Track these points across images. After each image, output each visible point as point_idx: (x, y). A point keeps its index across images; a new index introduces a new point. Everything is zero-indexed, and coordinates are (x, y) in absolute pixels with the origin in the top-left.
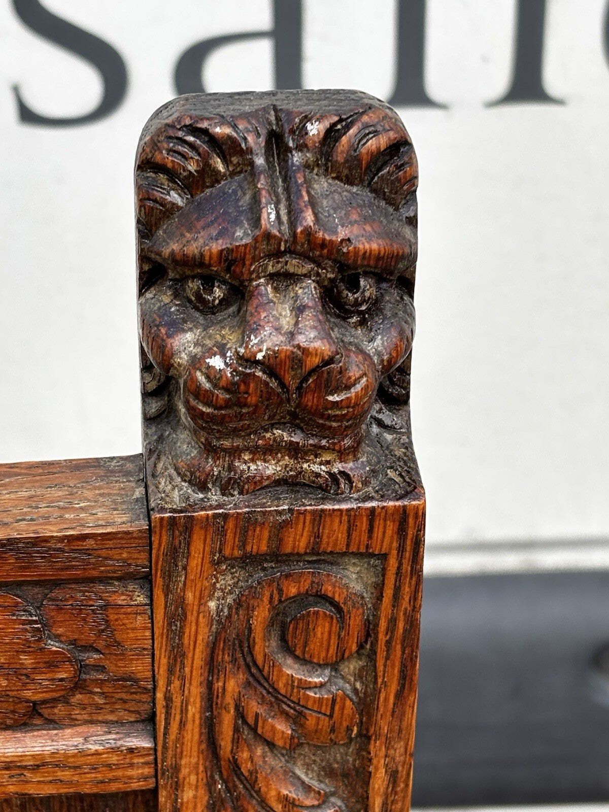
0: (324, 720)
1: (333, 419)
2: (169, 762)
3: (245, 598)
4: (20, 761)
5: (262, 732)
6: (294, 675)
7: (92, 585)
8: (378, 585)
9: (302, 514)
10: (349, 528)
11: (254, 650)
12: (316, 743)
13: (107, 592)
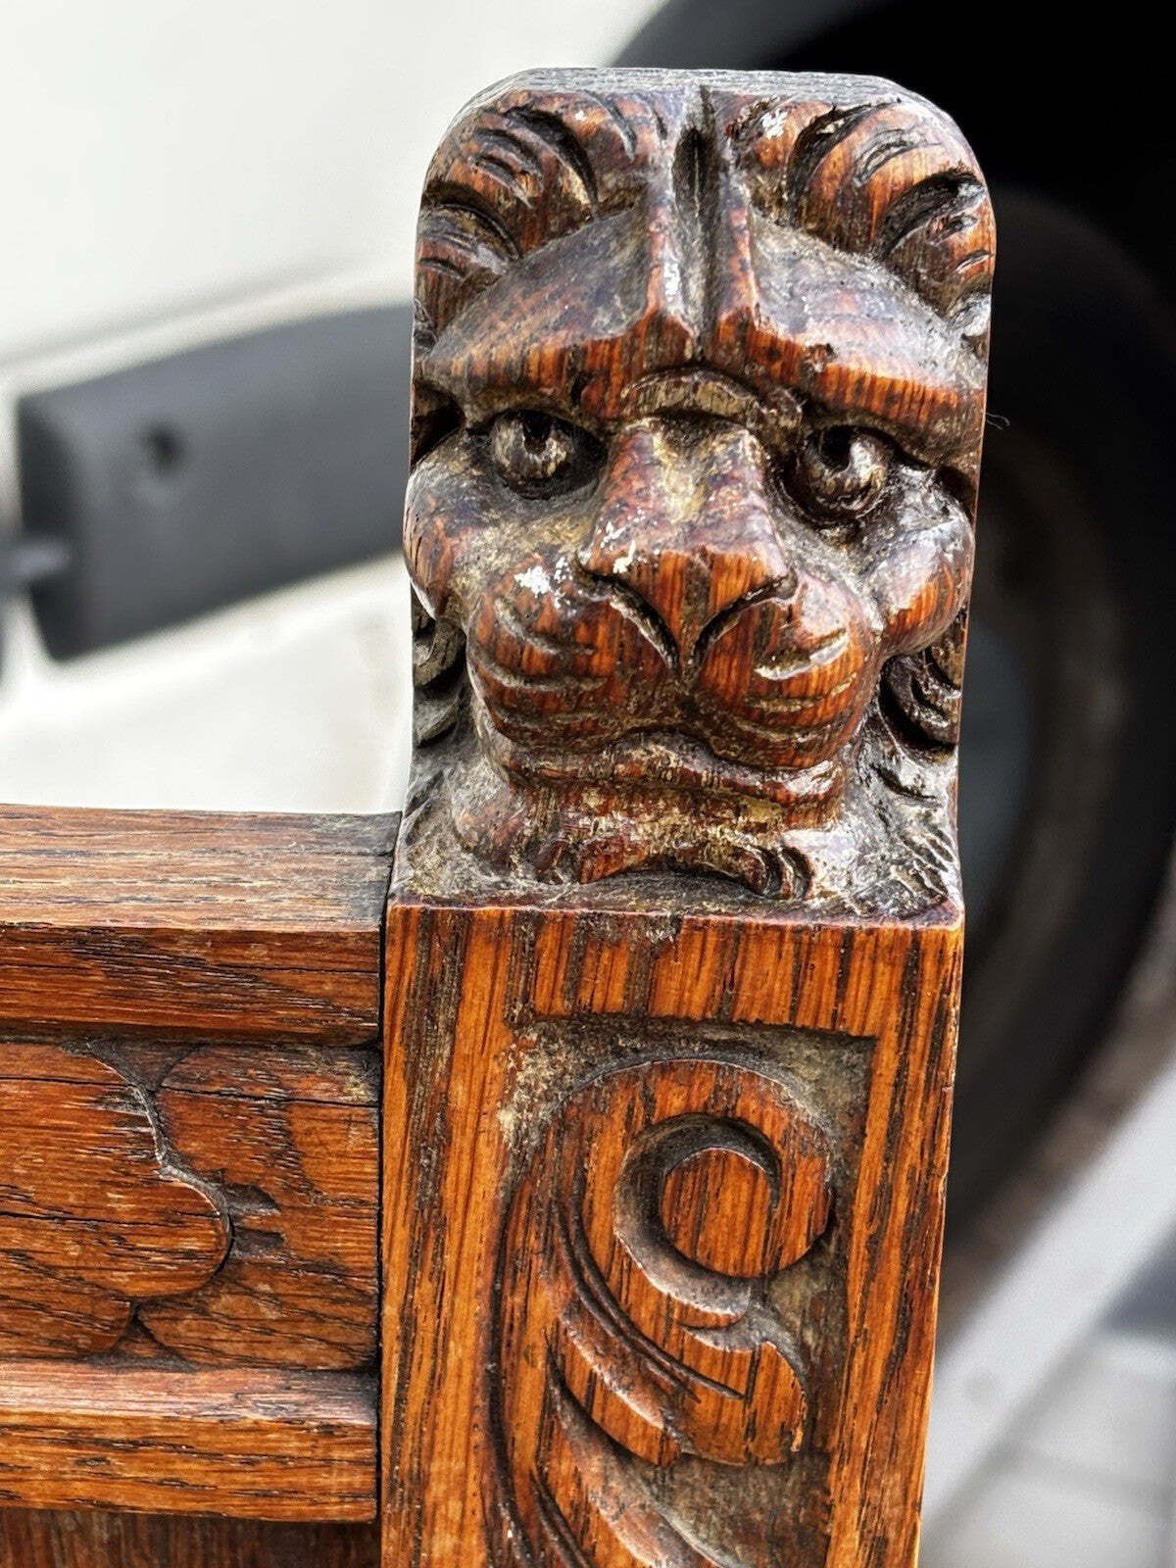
0: (733, 1404)
1: (771, 722)
2: (406, 1463)
3: (575, 1110)
4: (100, 1430)
5: (603, 1420)
6: (673, 1295)
7: (263, 1053)
8: (856, 1109)
9: (700, 929)
10: (797, 971)
11: (590, 1229)
12: (716, 1459)
13: (291, 1072)
